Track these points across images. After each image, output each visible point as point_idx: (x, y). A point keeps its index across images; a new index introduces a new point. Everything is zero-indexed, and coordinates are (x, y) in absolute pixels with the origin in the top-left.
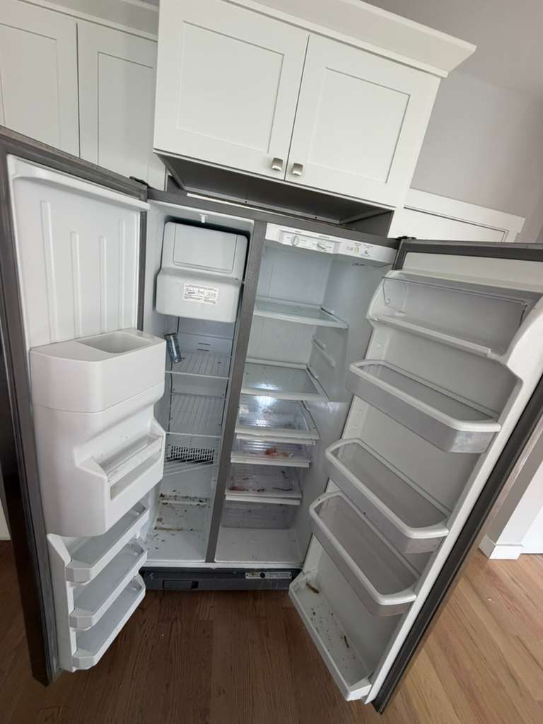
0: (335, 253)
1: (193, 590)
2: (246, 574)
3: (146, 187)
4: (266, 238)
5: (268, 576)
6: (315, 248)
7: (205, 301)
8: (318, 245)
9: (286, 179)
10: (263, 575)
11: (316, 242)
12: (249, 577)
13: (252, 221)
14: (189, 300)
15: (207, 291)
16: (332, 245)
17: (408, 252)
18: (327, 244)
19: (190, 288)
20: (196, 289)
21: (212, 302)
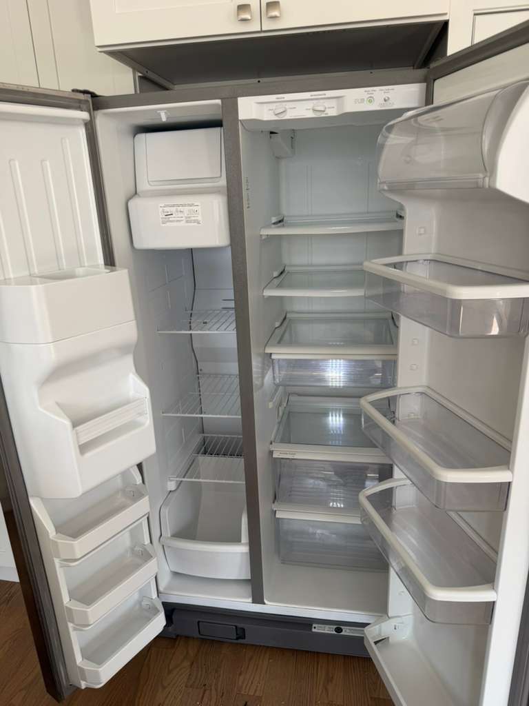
0: (341, 112)
1: (241, 641)
2: (314, 625)
3: (89, 95)
4: (240, 118)
5: (346, 632)
6: (311, 115)
7: (187, 222)
8: (314, 110)
9: (263, 29)
10: (339, 630)
11: (310, 105)
12: (317, 629)
13: (218, 101)
14: (168, 224)
15: (186, 209)
16: (333, 103)
17: (435, 80)
18: (327, 104)
19: (167, 209)
20: (173, 209)
21: (195, 221)
